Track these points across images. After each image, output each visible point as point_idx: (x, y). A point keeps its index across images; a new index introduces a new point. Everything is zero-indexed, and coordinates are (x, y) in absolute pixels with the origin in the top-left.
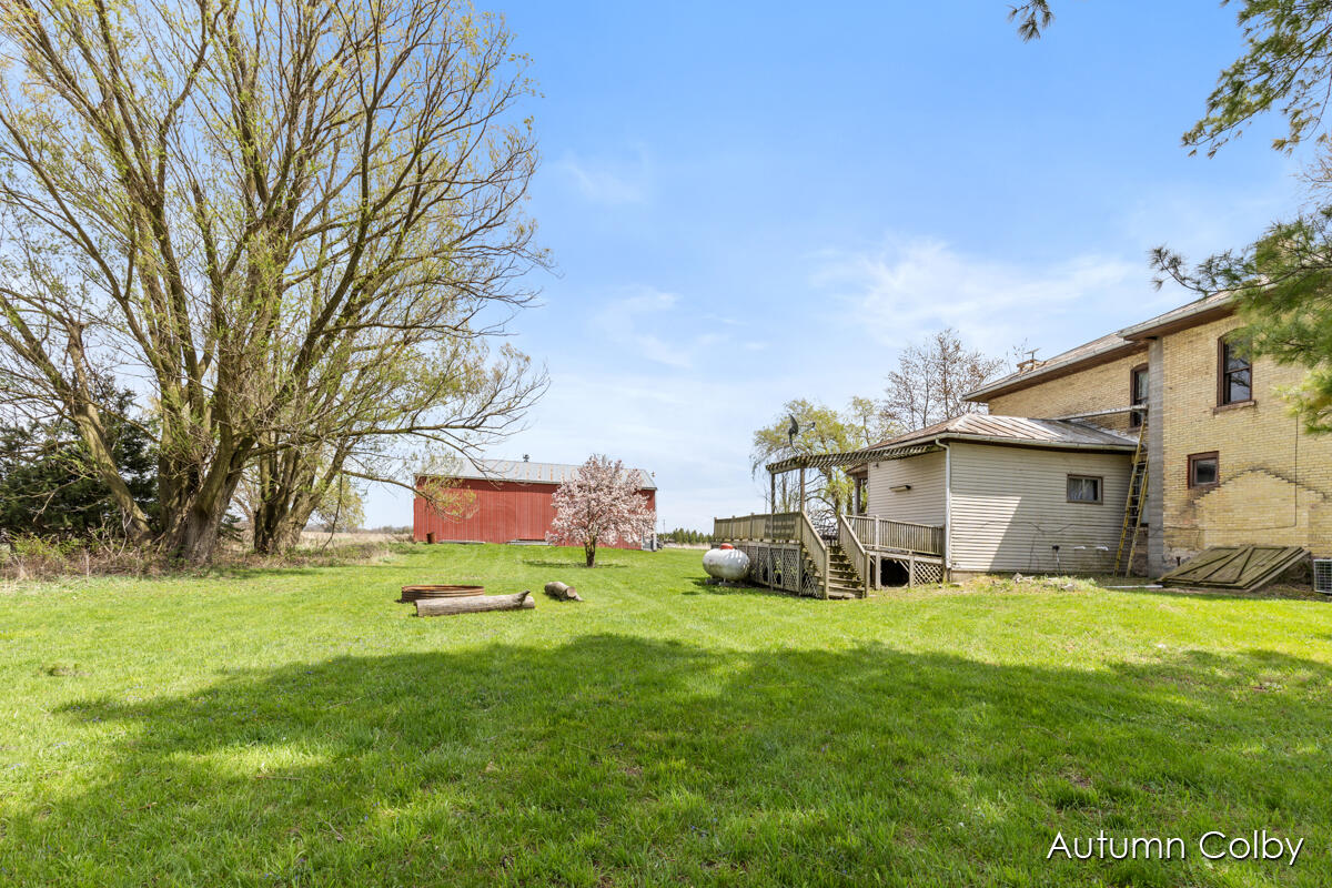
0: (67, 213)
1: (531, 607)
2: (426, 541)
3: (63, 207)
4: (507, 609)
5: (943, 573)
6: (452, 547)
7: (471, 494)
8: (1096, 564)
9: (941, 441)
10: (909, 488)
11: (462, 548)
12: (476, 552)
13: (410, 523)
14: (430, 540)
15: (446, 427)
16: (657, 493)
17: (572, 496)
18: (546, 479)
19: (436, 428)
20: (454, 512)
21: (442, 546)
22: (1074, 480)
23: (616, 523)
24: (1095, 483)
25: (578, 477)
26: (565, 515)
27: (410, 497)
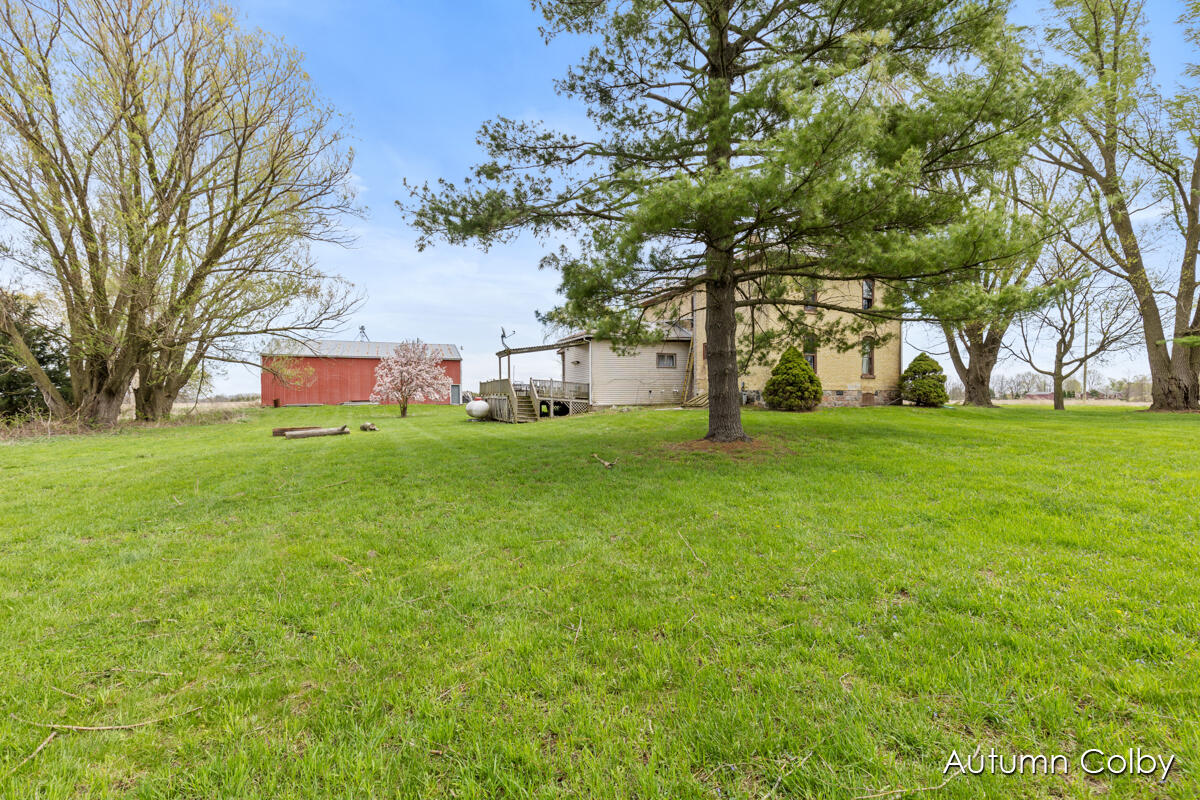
0: (31, 213)
1: (348, 433)
2: (272, 404)
3: (29, 211)
4: (335, 434)
5: (588, 408)
6: (295, 409)
7: (311, 370)
8: (673, 399)
9: (587, 338)
10: (578, 362)
11: (304, 410)
12: (315, 413)
13: (258, 391)
14: (276, 404)
15: (293, 328)
16: (462, 362)
17: (390, 369)
18: (372, 354)
19: (286, 329)
20: (297, 383)
21: (287, 409)
22: (661, 356)
23: (422, 387)
24: (672, 357)
25: (394, 355)
26: (384, 381)
27: (258, 371)
